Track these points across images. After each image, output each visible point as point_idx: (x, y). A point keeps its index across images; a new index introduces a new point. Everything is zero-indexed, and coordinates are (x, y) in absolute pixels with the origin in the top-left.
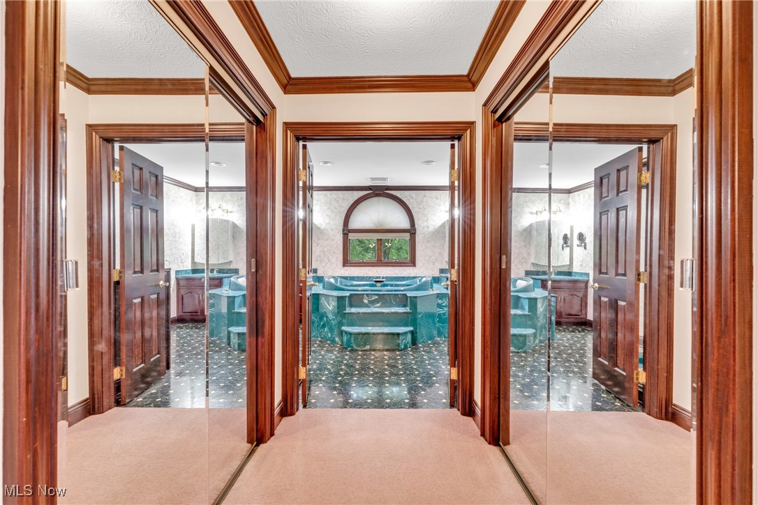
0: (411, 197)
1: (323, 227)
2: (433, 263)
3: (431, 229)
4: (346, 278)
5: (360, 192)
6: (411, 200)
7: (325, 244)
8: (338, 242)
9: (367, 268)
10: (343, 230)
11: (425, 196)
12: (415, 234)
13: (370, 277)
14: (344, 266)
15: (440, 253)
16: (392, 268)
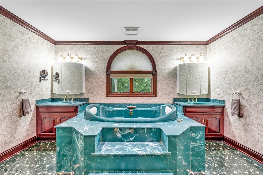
0: (154, 50)
1: (93, 69)
2: (169, 94)
3: (167, 71)
4: (105, 105)
5: (118, 46)
6: (153, 51)
7: (94, 81)
8: (103, 80)
9: (123, 98)
10: (107, 72)
11: (163, 49)
12: (156, 74)
13: (125, 104)
14: (107, 96)
15: (173, 88)
16: (140, 98)
